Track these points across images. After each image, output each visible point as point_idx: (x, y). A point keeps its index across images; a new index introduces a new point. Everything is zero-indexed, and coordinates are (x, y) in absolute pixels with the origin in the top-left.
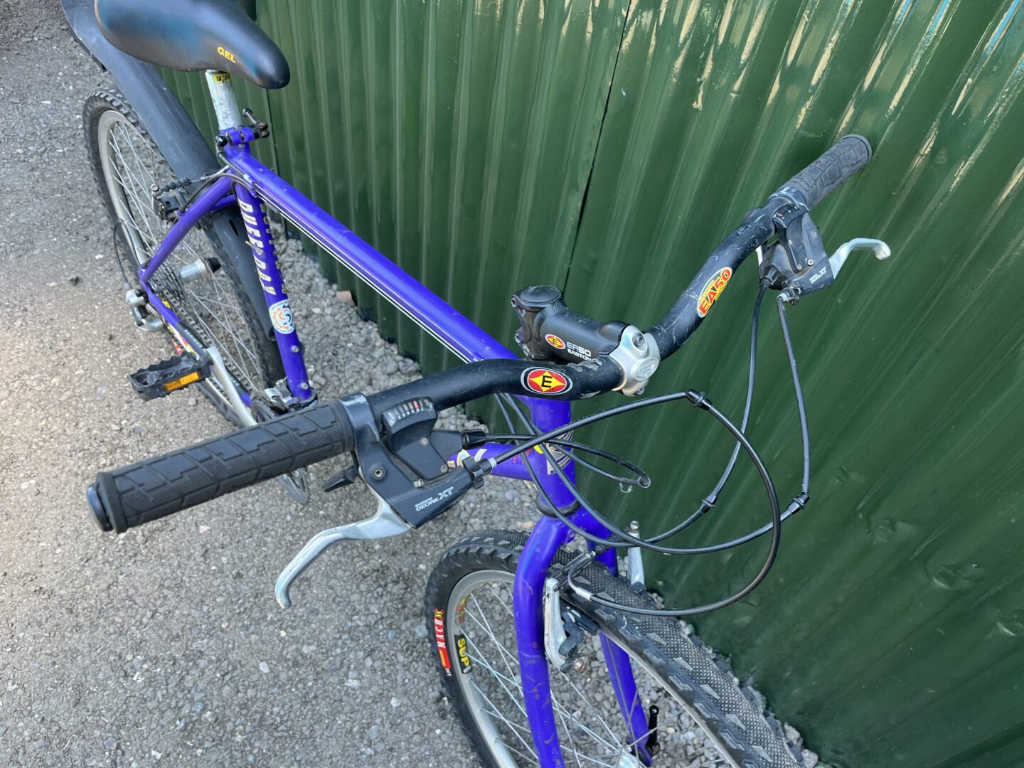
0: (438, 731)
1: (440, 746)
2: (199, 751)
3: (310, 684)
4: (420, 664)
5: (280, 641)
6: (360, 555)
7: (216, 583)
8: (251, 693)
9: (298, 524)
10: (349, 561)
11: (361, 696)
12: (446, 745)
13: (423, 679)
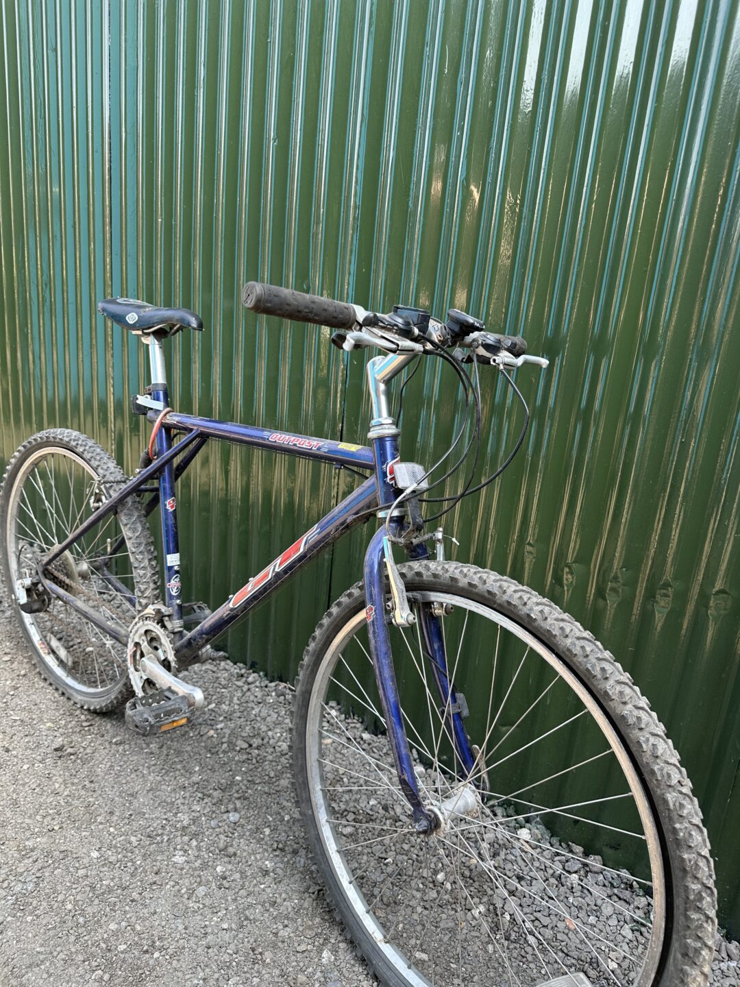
0: (262, 886)
1: (266, 896)
2: (29, 919)
3: (138, 863)
4: (242, 840)
5: (110, 835)
6: (182, 775)
7: (48, 801)
8: (81, 872)
9: (125, 759)
10: (173, 779)
11: (187, 867)
12: (271, 895)
13: (244, 851)
